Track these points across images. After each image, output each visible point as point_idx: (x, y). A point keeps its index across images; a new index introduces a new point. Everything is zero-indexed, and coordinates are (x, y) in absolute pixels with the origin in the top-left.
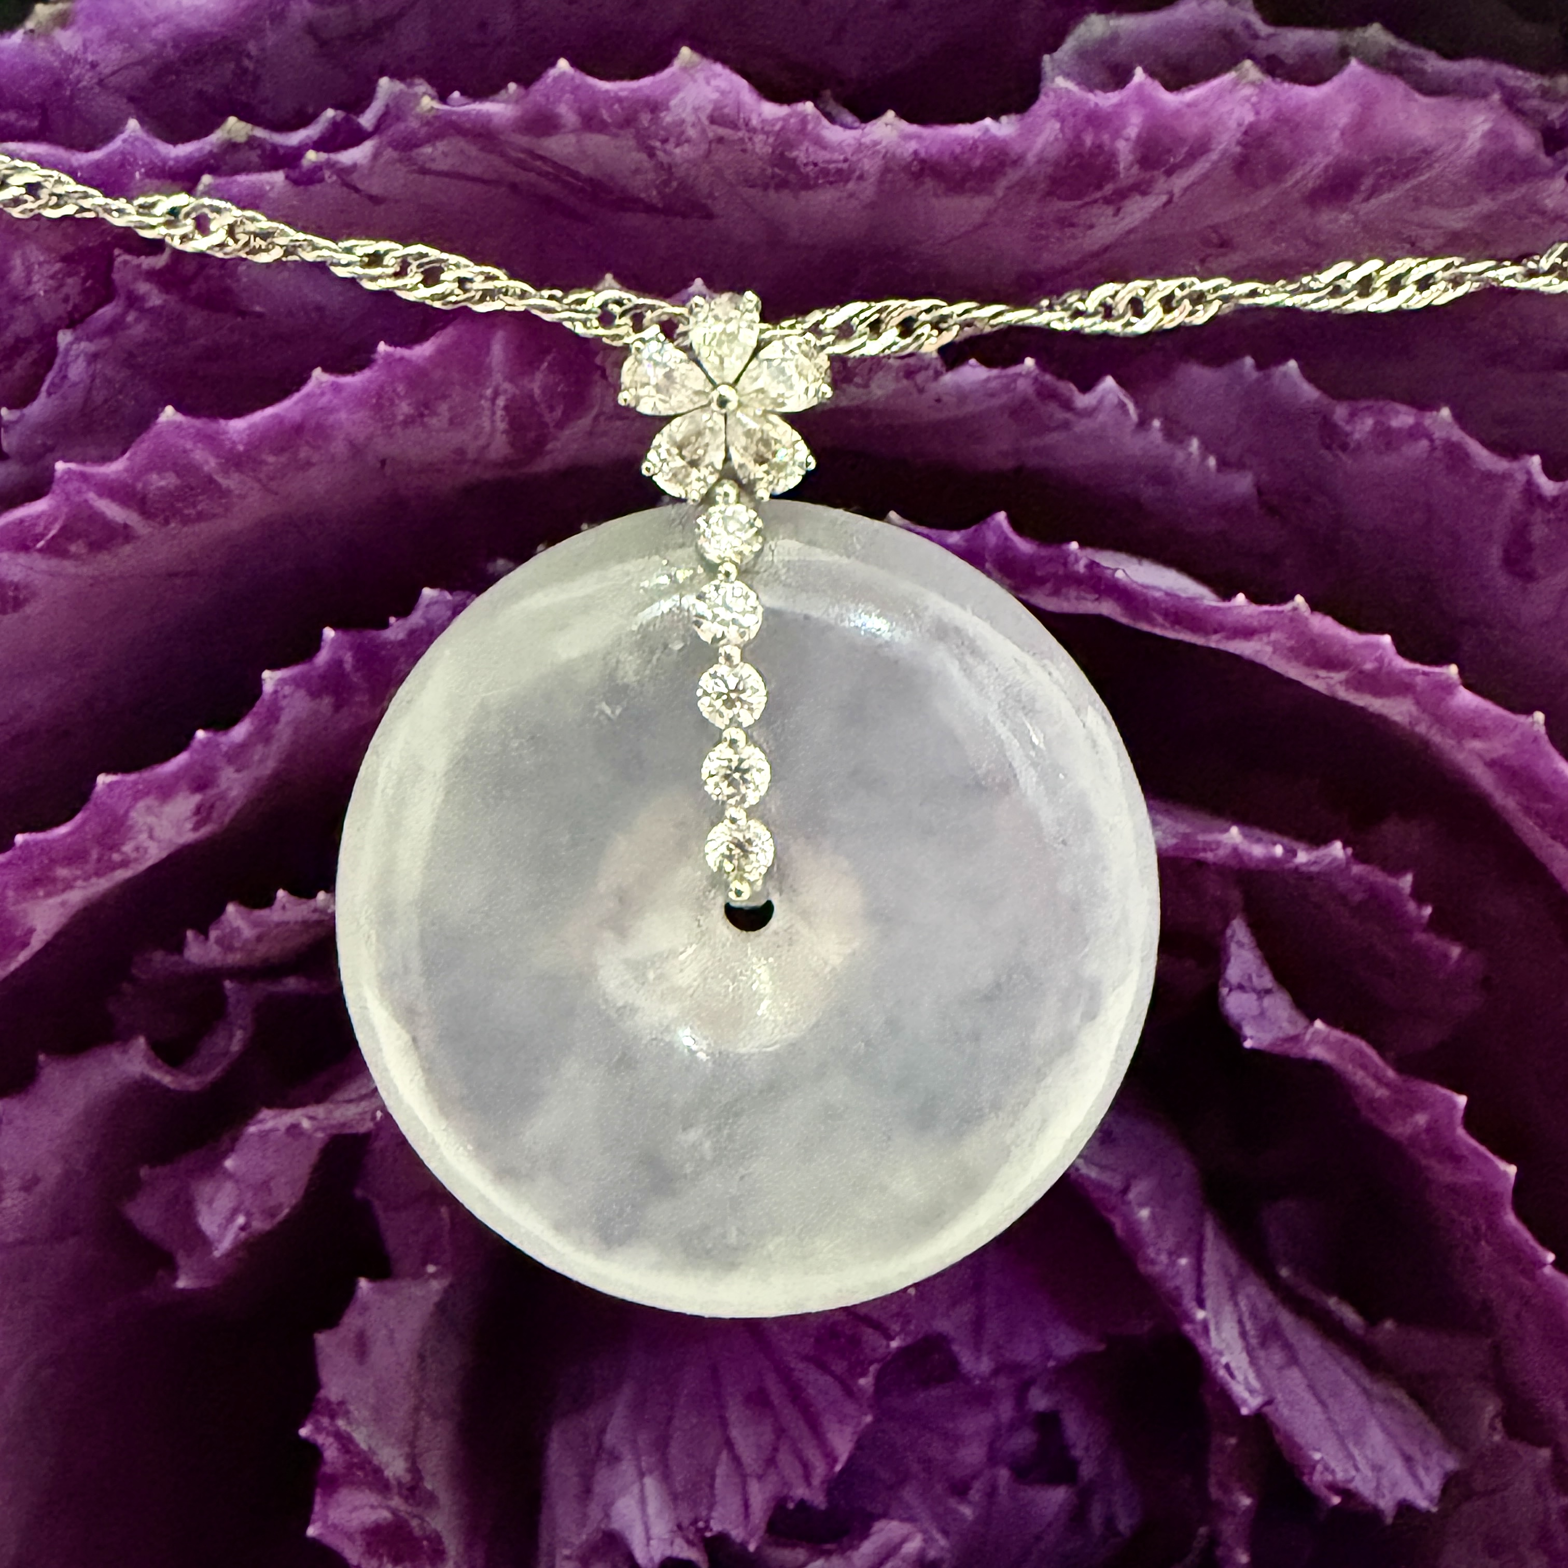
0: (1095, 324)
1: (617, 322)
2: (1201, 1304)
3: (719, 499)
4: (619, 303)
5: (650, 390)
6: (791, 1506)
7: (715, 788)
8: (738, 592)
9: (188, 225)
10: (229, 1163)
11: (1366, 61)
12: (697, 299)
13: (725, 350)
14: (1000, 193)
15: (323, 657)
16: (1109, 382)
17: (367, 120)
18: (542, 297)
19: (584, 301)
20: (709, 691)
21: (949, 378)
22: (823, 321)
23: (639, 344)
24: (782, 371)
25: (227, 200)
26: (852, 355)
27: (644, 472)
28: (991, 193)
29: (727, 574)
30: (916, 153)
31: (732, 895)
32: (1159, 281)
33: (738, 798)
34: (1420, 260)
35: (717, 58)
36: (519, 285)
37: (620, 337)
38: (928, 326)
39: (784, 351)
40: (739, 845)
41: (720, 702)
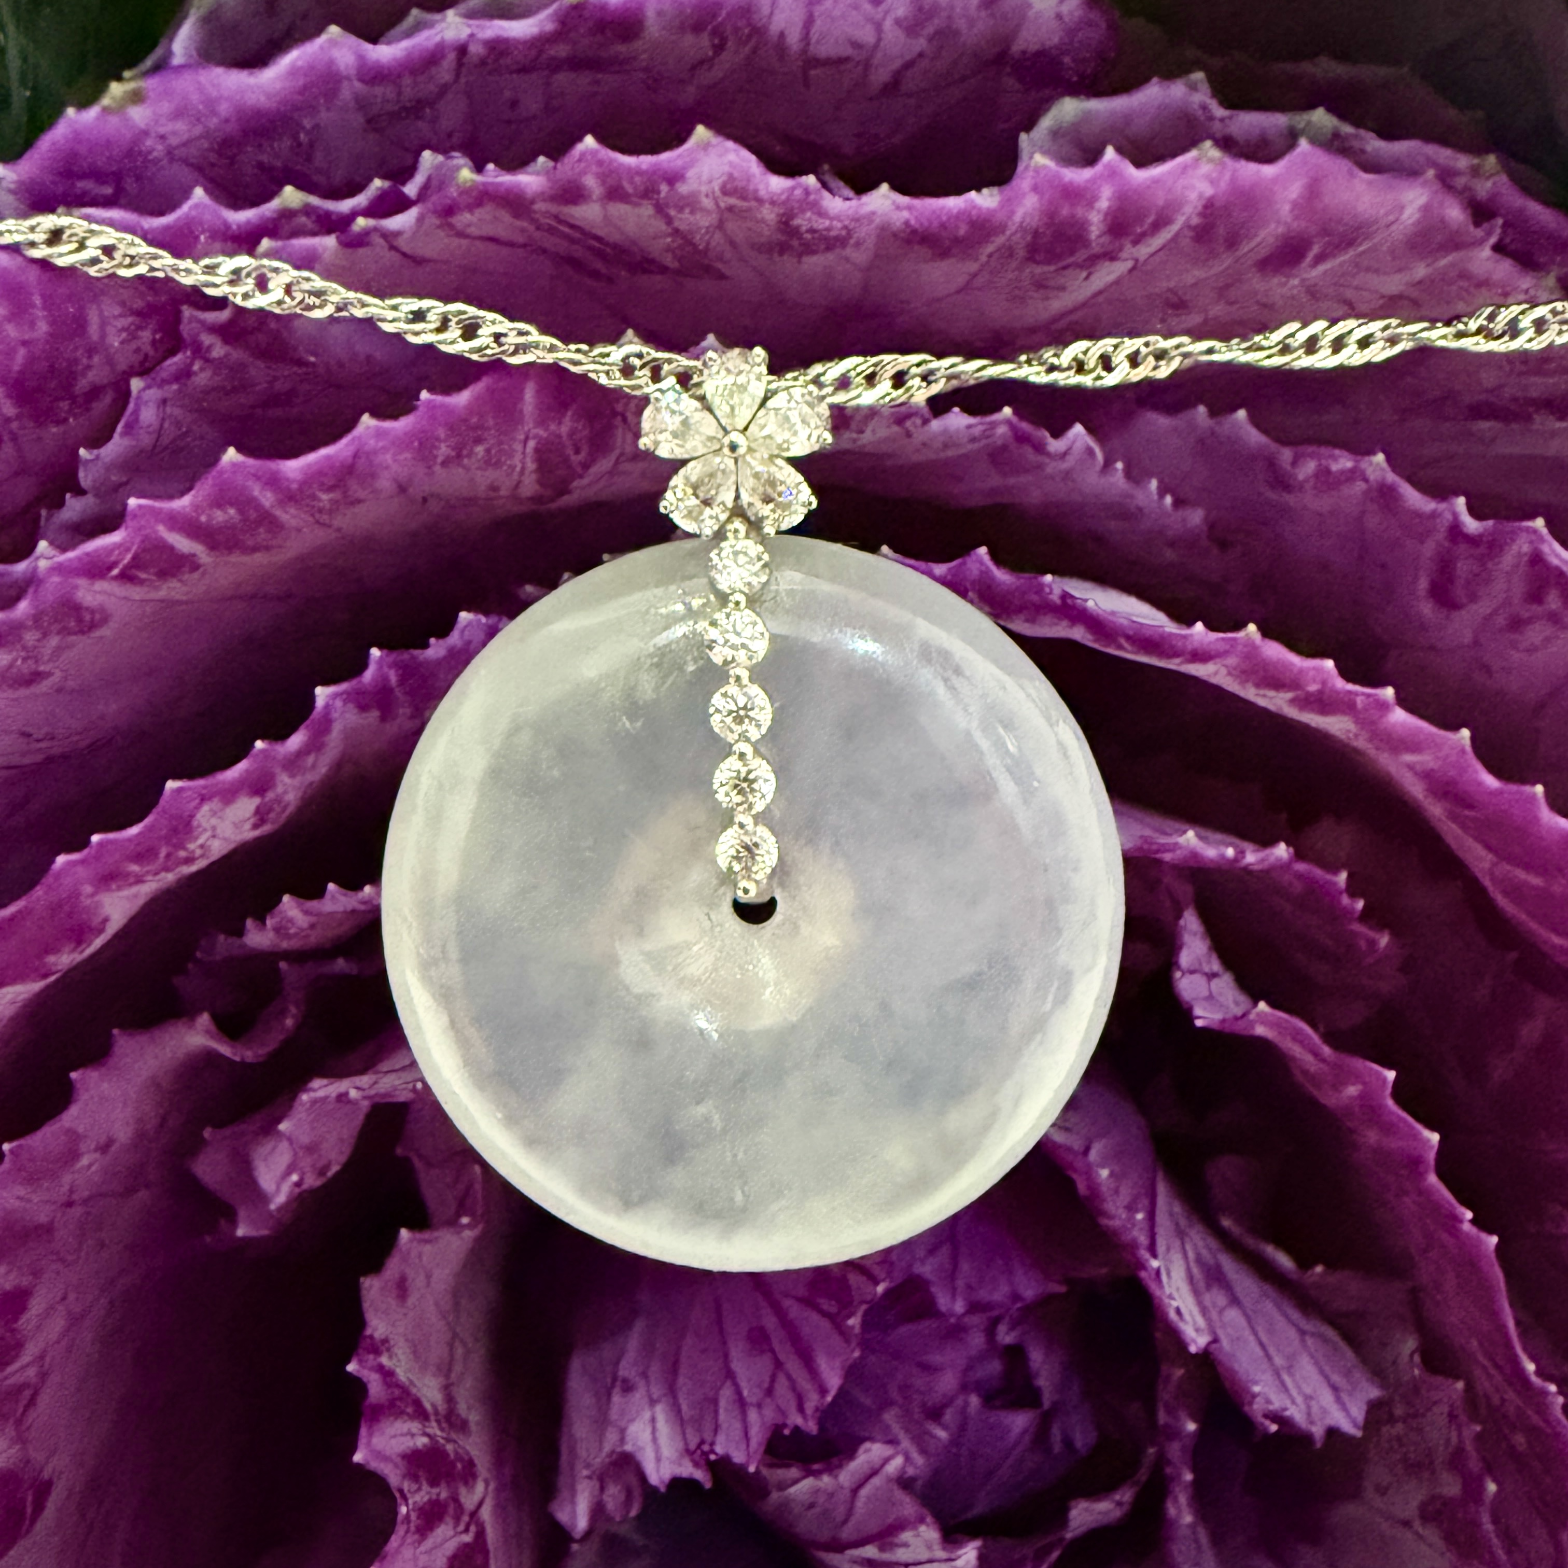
0: (1068, 377)
1: (637, 373)
2: (1155, 1256)
3: (730, 535)
4: (640, 356)
5: (667, 435)
6: (787, 1432)
7: (724, 796)
8: (747, 620)
9: (249, 284)
10: (283, 1127)
11: (1313, 141)
12: (711, 354)
13: (736, 400)
14: (984, 258)
15: (369, 675)
16: (1078, 428)
17: (411, 189)
18: (569, 351)
19: (608, 355)
20: (721, 708)
21: (936, 425)
22: (824, 374)
23: (658, 394)
24: (787, 419)
25: (285, 261)
26: (849, 404)
27: (662, 510)
28: (977, 260)
29: (737, 603)
30: (907, 223)
31: (740, 893)
32: (1126, 339)
33: (745, 806)
34: (1361, 321)
35: (729, 136)
36: (548, 340)
37: (640, 387)
38: (918, 379)
39: (789, 401)
40: (747, 848)
41: (730, 719)
